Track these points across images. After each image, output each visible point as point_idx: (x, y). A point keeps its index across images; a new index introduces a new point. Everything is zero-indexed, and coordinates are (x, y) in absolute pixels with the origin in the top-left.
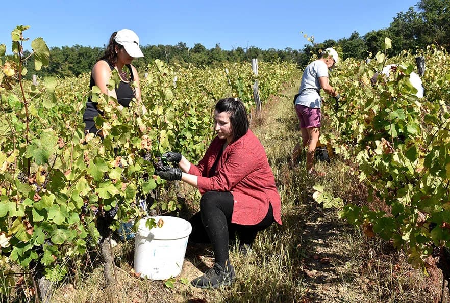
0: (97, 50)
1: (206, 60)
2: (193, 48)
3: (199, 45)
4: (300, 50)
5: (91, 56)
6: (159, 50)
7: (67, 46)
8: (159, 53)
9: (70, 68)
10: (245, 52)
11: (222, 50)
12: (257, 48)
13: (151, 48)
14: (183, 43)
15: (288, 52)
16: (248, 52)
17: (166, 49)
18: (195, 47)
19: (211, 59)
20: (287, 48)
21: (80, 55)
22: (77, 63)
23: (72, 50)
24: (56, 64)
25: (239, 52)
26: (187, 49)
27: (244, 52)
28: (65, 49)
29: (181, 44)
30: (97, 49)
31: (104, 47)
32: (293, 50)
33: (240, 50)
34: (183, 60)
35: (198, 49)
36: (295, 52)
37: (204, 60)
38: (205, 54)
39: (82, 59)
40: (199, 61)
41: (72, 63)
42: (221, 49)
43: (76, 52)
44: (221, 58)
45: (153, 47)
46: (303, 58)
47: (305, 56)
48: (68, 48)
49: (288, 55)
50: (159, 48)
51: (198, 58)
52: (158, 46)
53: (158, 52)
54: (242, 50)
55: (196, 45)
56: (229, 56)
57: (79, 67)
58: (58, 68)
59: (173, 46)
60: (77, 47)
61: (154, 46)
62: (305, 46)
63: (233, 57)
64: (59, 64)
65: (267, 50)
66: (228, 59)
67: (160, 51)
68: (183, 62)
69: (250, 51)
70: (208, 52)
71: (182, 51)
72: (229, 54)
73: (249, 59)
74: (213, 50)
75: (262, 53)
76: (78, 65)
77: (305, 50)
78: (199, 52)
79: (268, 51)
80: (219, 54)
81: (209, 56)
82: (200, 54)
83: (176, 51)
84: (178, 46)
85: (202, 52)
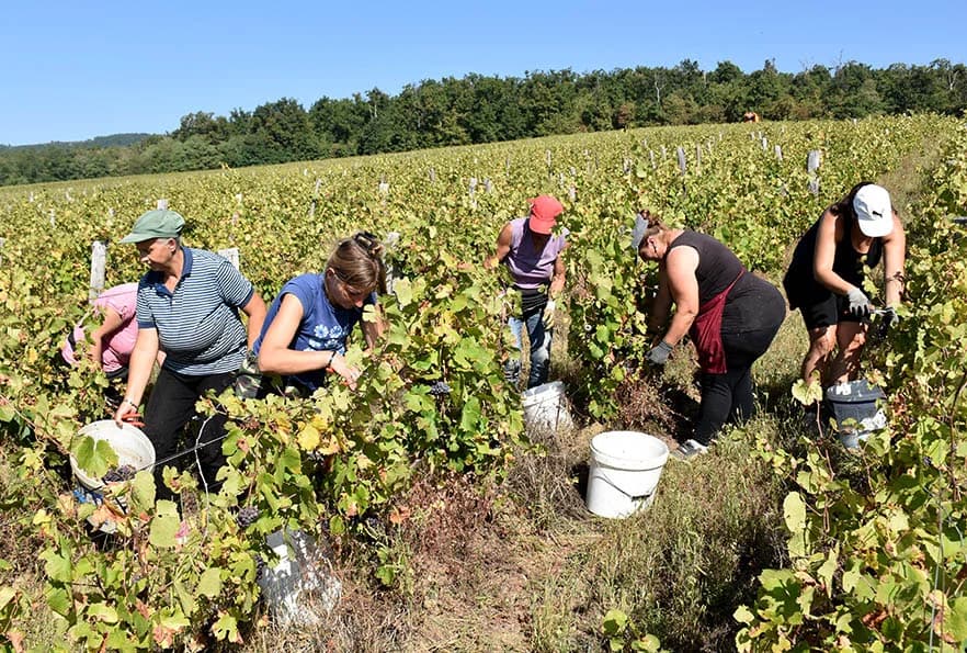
0: (512, 83)
1: (744, 96)
2: (713, 71)
3: (727, 64)
5: (500, 96)
6: (639, 80)
7: (451, 78)
8: (641, 85)
9: (460, 122)
10: (833, 75)
11: (779, 73)
12: (861, 65)
13: (623, 74)
14: (692, 62)
15: (938, 71)
16: (839, 75)
17: (655, 76)
18: (718, 70)
19: (754, 94)
20: (935, 62)
21: (480, 94)
22: (474, 111)
23: (464, 84)
24: (433, 114)
25: (818, 76)
26: (701, 74)
27: (829, 76)
28: (450, 83)
29: (686, 63)
30: (512, 81)
31: (525, 76)
32: (953, 64)
33: (819, 73)
34: (692, 99)
35: (726, 73)
36: (959, 69)
37: (740, 98)
38: (740, 85)
39: (484, 102)
40: (727, 101)
41: (464, 111)
42: (776, 71)
43: (472, 90)
44: (777, 92)
45: (626, 72)
48: (455, 82)
49: (939, 76)
50: (641, 76)
51: (724, 93)
52: (638, 71)
53: (638, 84)
54: (825, 72)
55: (720, 65)
56: (794, 87)
57: (477, 118)
58: (437, 123)
59: (670, 67)
60: (473, 78)
61: (629, 70)
63: (805, 88)
64: (439, 113)
65: (885, 69)
66: (792, 93)
67: (643, 82)
68: (692, 102)
69: (845, 73)
70: (747, 81)
71: (689, 79)
72: (795, 82)
73: (842, 91)
74: (756, 75)
75: (874, 75)
76: (477, 114)
78: (726, 80)
79: (888, 70)
80: (773, 82)
81: (749, 89)
82: (730, 85)
83: (677, 79)
84: (681, 70)
85: (732, 81)
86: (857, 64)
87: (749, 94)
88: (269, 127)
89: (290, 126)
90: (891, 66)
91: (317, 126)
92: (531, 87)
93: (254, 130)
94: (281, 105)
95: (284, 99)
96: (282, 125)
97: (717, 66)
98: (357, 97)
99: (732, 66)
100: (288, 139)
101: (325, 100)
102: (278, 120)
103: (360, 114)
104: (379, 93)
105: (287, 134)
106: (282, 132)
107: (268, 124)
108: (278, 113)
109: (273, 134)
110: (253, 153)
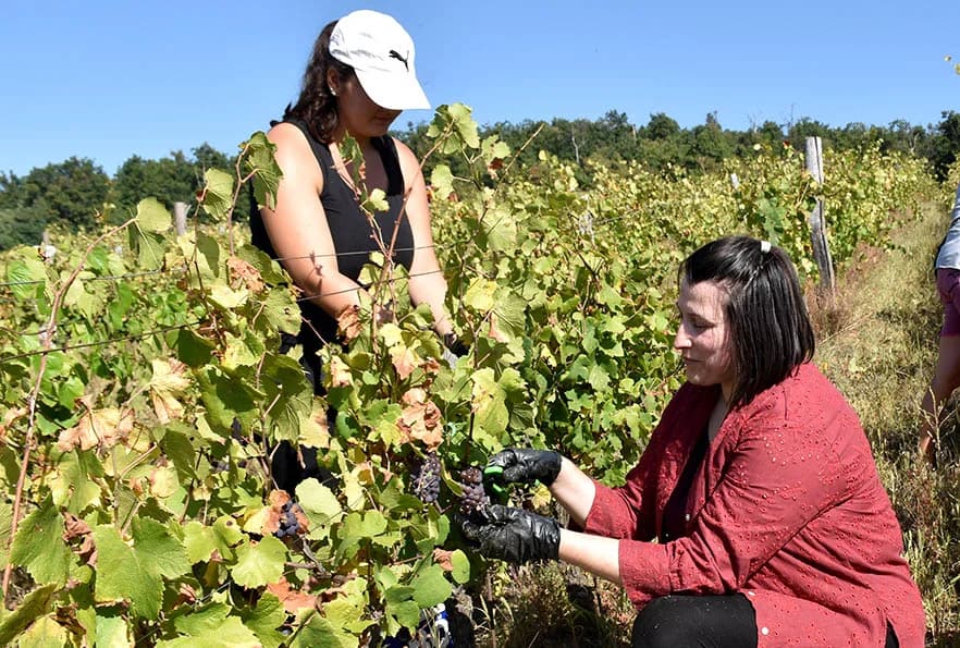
1: (681, 156)
2: (645, 125)
3: (661, 116)
4: (930, 127)
6: (555, 135)
8: (556, 141)
10: (786, 133)
11: (723, 129)
12: (817, 123)
13: (535, 127)
14: (620, 113)
15: (900, 132)
16: (791, 133)
17: (574, 131)
18: (650, 124)
19: (694, 154)
20: (894, 123)
25: (768, 134)
26: (631, 129)
27: (781, 134)
29: (612, 115)
31: (407, 129)
32: (913, 125)
33: (769, 130)
35: (660, 128)
36: (918, 132)
37: (677, 158)
38: (678, 142)
42: (719, 127)
44: (721, 152)
45: (538, 125)
46: (940, 148)
47: (944, 141)
49: (899, 139)
50: (556, 129)
51: (658, 151)
52: (554, 124)
53: (553, 139)
54: (776, 129)
55: (654, 118)
56: (742, 146)
59: (593, 120)
61: (542, 122)
62: (944, 114)
65: (842, 128)
66: (739, 152)
67: (559, 137)
69: (799, 131)
70: (686, 135)
71: (617, 135)
72: (742, 140)
74: (698, 130)
75: (831, 134)
77: (943, 127)
78: (662, 137)
79: (846, 130)
80: (716, 140)
81: (688, 147)
82: (666, 143)
83: (602, 134)
84: (606, 123)
85: (669, 137)
86: (812, 122)
87: (687, 154)
88: (52, 197)
89: (83, 196)
90: (848, 126)
91: (126, 197)
92: (416, 143)
93: (29, 203)
94: (70, 167)
95: (74, 158)
96: (70, 195)
97: (650, 120)
98: (179, 156)
99: (667, 119)
100: (81, 214)
101: (135, 160)
102: (64, 188)
103: (184, 180)
104: (210, 151)
105: (79, 207)
106: (70, 203)
107: (48, 194)
108: (64, 178)
109: (58, 206)
110: (29, 234)
